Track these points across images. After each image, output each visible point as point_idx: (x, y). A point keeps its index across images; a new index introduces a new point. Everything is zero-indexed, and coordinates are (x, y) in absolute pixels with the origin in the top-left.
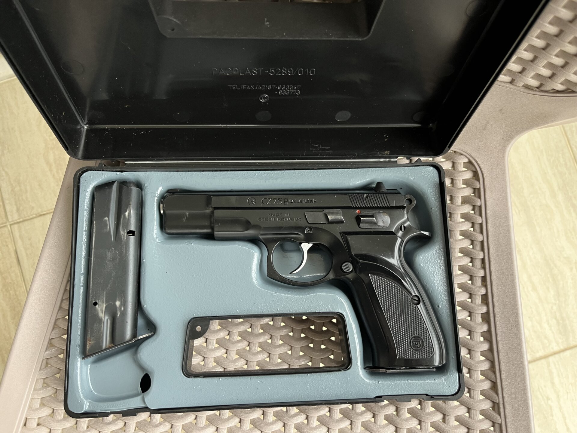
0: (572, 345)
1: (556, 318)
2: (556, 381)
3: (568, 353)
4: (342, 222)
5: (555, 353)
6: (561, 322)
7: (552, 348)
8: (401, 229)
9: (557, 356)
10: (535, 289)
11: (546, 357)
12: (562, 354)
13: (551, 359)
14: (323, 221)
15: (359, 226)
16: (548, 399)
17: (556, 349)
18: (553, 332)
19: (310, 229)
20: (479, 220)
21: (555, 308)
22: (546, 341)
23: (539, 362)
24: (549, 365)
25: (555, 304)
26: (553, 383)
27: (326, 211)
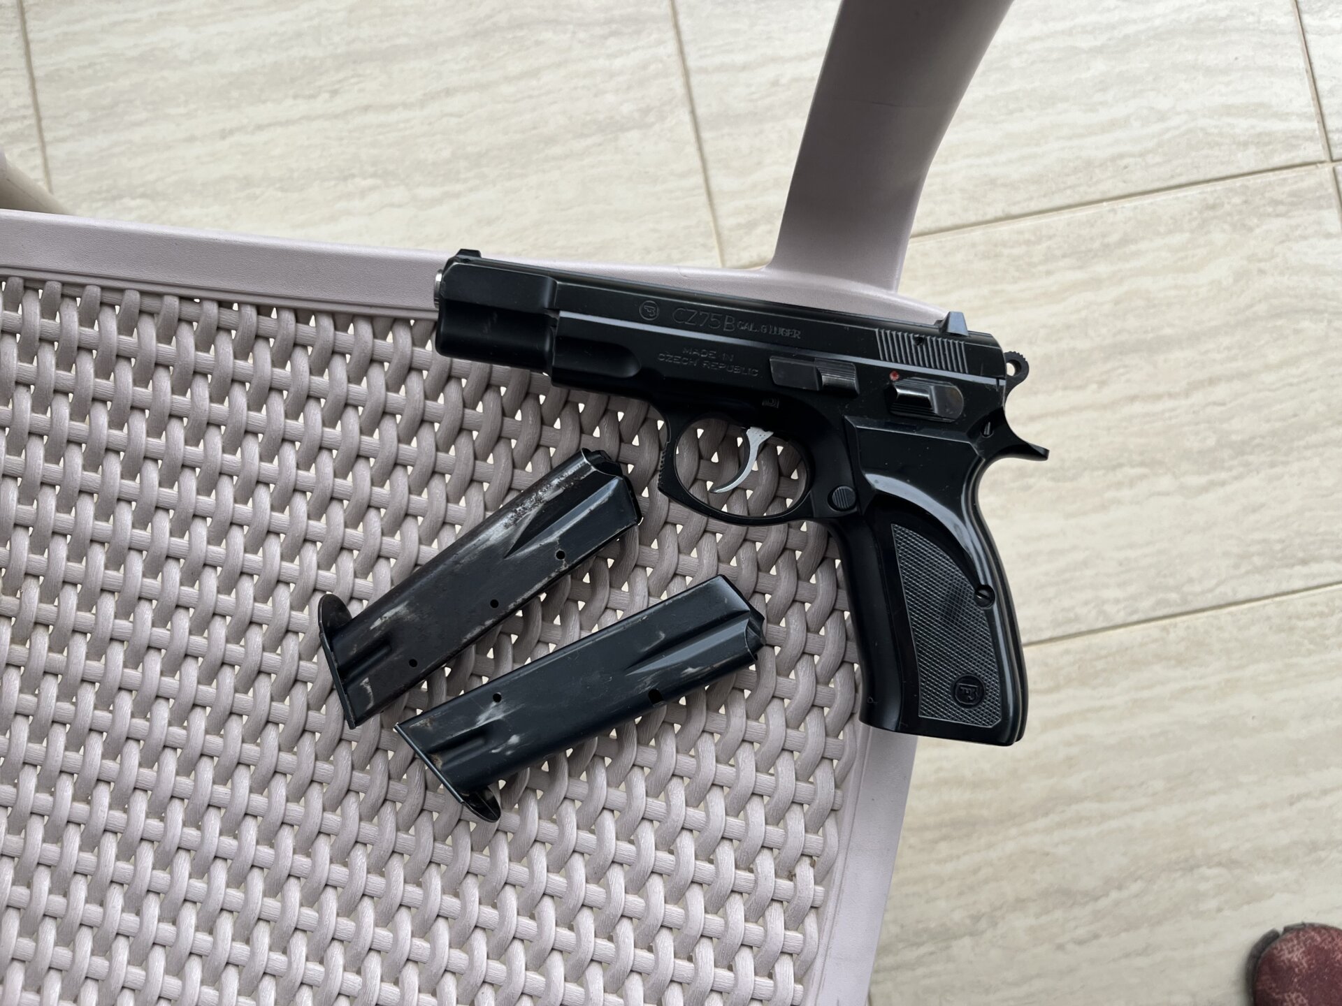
0: (669, 11)
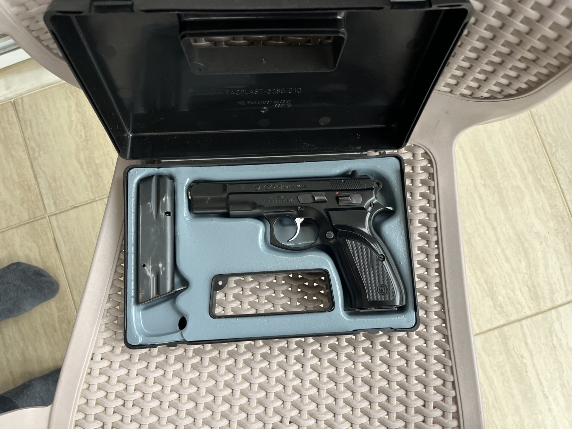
1: (528, 286)
2: (529, 341)
3: (540, 317)
4: (325, 201)
5: (527, 317)
6: (533, 289)
7: (525, 313)
8: (370, 205)
9: (529, 319)
10: (508, 260)
11: (519, 320)
12: (534, 318)
13: (524, 322)
14: (311, 201)
15: (338, 203)
16: (522, 357)
17: (529, 313)
18: (525, 299)
19: (302, 207)
20: (433, 198)
21: (526, 277)
22: (519, 307)
23: (513, 325)
24: (522, 327)
25: (527, 274)
26: (526, 343)
27: (313, 193)
